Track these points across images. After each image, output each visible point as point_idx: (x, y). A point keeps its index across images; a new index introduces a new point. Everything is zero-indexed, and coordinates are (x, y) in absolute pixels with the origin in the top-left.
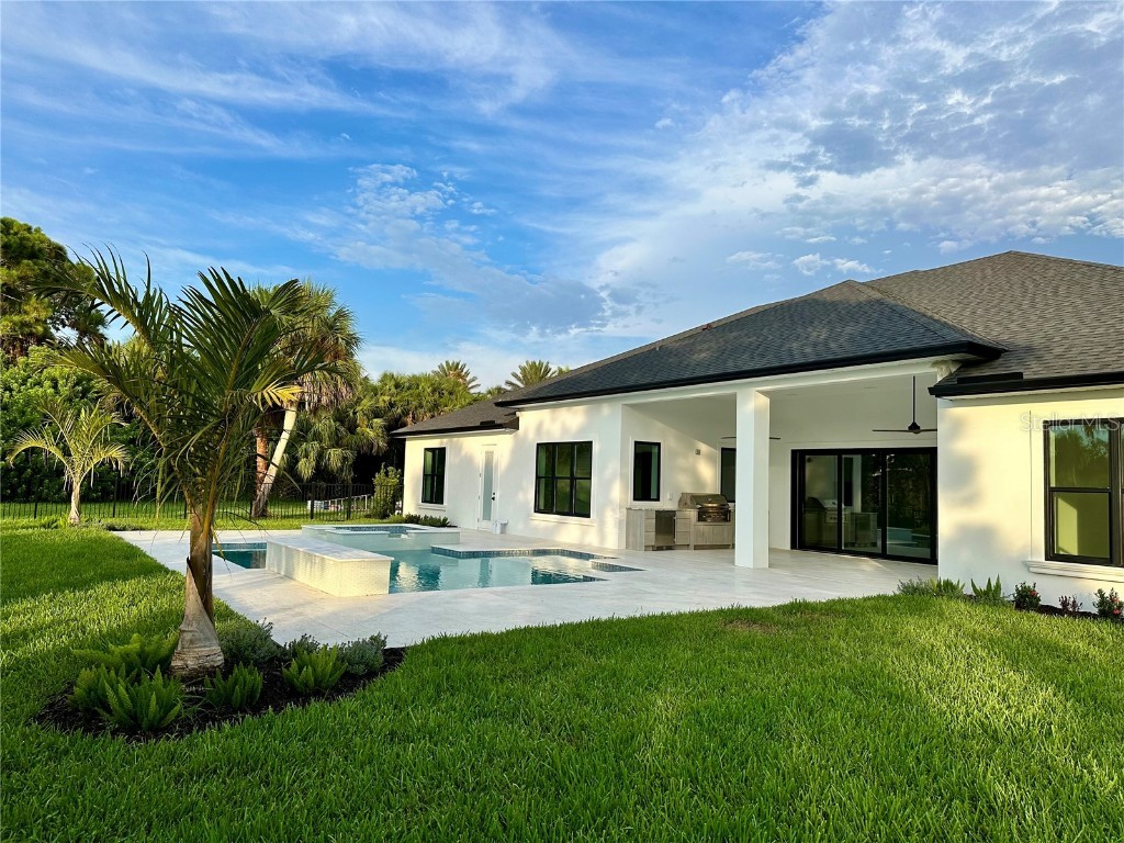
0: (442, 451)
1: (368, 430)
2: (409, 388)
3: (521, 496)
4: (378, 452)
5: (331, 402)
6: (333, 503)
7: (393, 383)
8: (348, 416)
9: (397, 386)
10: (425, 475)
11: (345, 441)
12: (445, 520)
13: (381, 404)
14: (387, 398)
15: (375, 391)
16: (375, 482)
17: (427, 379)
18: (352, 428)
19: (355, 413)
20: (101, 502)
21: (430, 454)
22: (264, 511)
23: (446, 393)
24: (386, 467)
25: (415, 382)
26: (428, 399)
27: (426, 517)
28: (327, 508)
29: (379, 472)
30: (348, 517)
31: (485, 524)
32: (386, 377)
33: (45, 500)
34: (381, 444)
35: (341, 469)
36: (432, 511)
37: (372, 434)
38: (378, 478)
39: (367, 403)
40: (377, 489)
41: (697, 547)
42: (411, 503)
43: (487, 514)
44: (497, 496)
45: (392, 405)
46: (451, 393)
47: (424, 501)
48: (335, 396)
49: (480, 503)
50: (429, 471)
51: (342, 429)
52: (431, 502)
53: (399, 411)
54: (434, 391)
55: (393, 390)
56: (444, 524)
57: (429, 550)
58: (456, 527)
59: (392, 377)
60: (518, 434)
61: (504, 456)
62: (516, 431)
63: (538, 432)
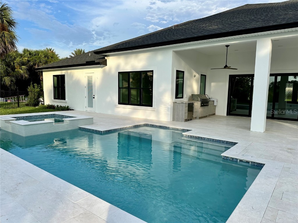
0: (63, 77)
1: (20, 70)
2: (35, 55)
3: (108, 99)
4: (25, 79)
5: (3, 51)
6: (9, 99)
7: (28, 53)
8: (11, 64)
9: (30, 54)
10: (55, 87)
11: (11, 74)
13: (24, 60)
14: (26, 59)
15: (21, 56)
16: (28, 90)
17: (42, 52)
18: (13, 69)
19: (14, 63)
21: (56, 78)
23: (50, 58)
24: (33, 84)
25: (37, 53)
26: (43, 59)
27: (58, 106)
28: (6, 101)
29: (30, 86)
30: (19, 106)
31: (89, 109)
32: (25, 51)
34: (26, 76)
35: (11, 85)
36: (58, 103)
37: (22, 72)
38: (30, 89)
39: (18, 60)
40: (30, 93)
41: (200, 118)
42: (48, 99)
43: (90, 104)
44: (96, 97)
45: (29, 61)
46: (52, 58)
47: (55, 98)
48: (5, 49)
49: (86, 100)
50: (56, 85)
51: (9, 69)
53: (32, 63)
54: (45, 57)
55: (29, 55)
56: (67, 109)
57: (78, 129)
58: (73, 110)
59: (28, 51)
60: (107, 68)
61: (98, 78)
62: (105, 66)
63: (118, 66)
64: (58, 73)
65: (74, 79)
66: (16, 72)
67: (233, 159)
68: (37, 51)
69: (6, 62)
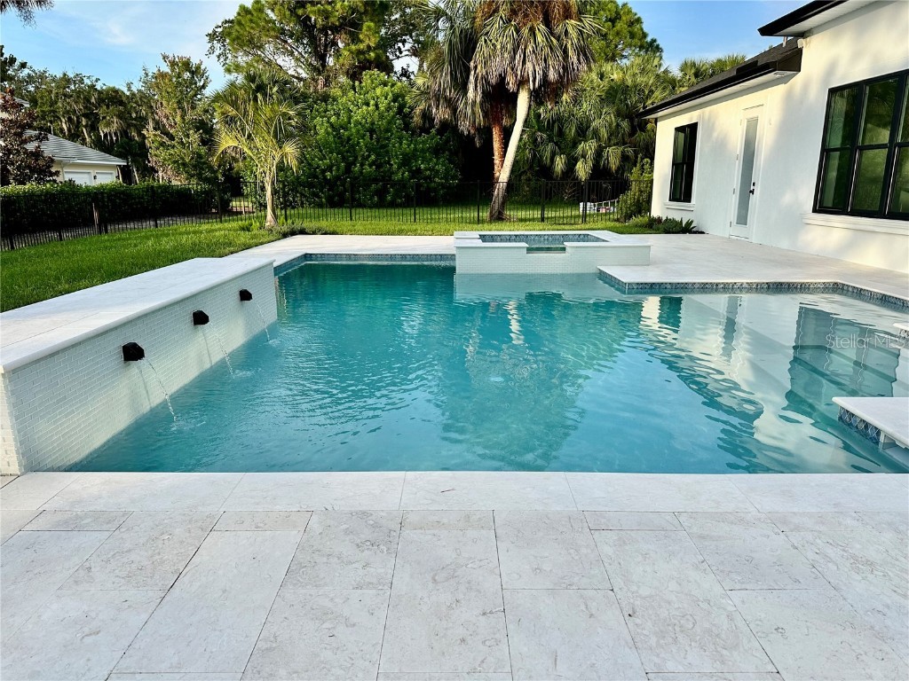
0: (694, 129)
3: (787, 198)
7: (693, 71)
9: (698, 74)
10: (674, 164)
12: (689, 223)
20: (405, 207)
21: (680, 135)
22: (500, 213)
24: (641, 159)
27: (667, 220)
31: (739, 230)
32: (686, 67)
33: (361, 205)
36: (677, 212)
38: (634, 173)
40: (633, 186)
43: (742, 216)
44: (758, 190)
47: (671, 198)
49: (734, 201)
50: (680, 160)
52: (678, 200)
55: (693, 79)
56: (687, 229)
57: (595, 274)
58: (703, 233)
59: (694, 64)
60: (798, 79)
61: (772, 123)
62: (795, 75)
63: (831, 70)
64: (684, 120)
65: (715, 135)
66: (648, 131)
67: (867, 425)
68: (719, 61)
69: (627, 105)
